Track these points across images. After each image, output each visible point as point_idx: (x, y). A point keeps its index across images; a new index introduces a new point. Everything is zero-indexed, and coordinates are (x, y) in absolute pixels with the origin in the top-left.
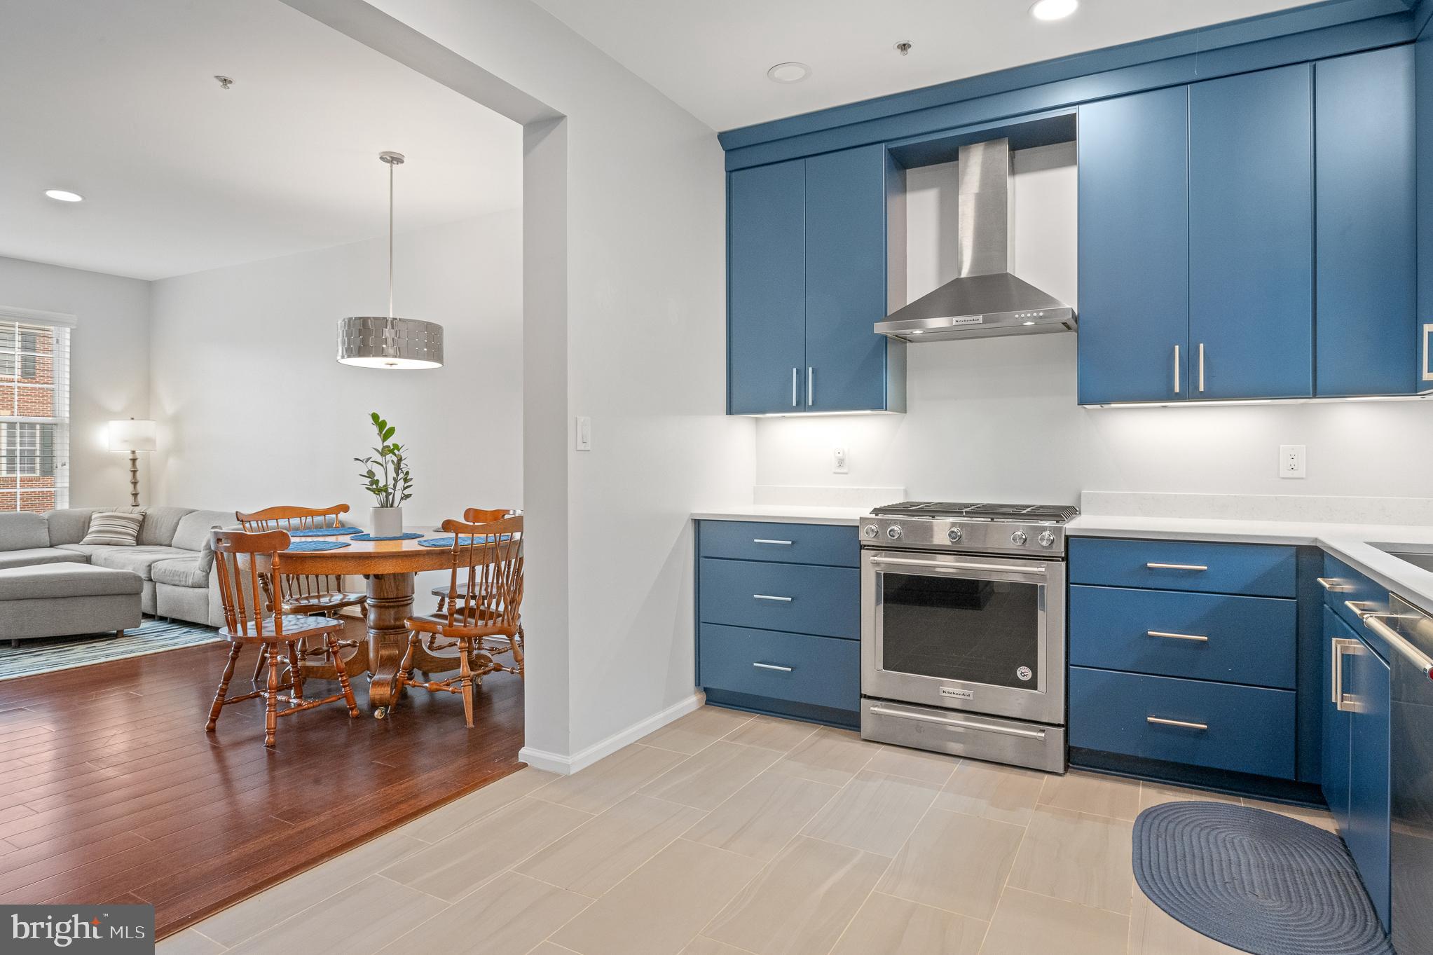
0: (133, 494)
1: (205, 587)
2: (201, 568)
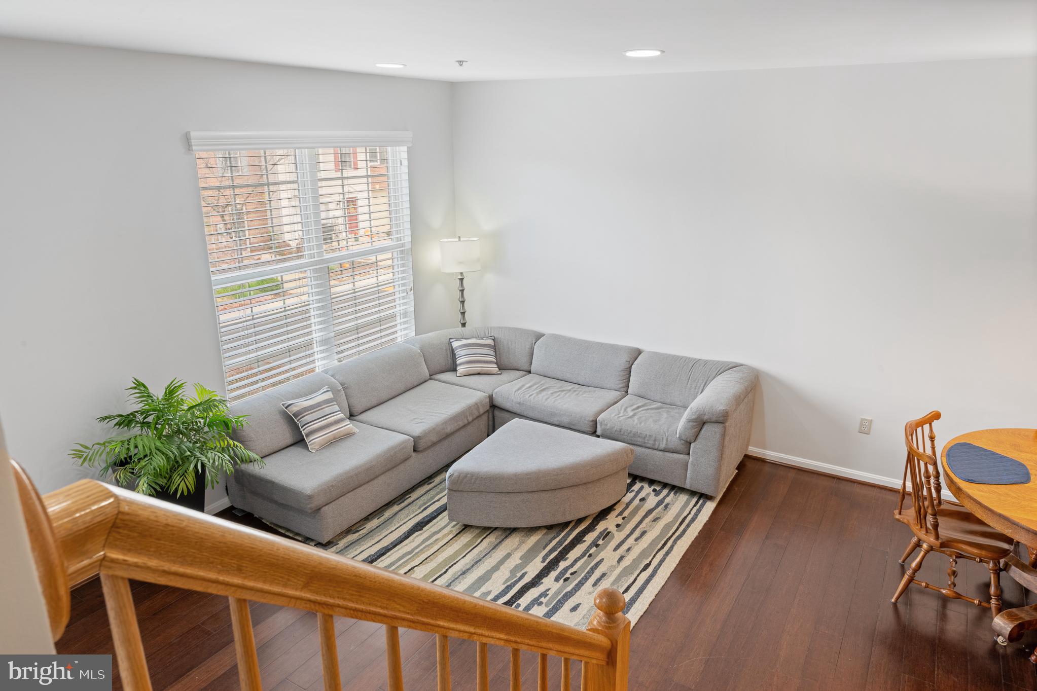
0: (461, 313)
1: (682, 454)
2: (683, 438)
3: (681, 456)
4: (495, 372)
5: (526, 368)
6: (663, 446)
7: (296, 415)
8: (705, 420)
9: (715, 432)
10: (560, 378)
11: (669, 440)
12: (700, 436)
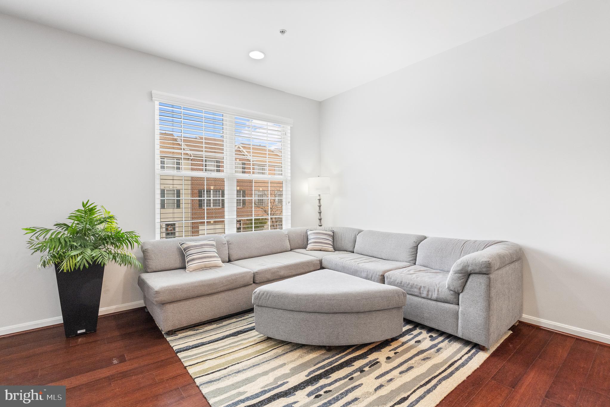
0: (319, 219)
1: (453, 304)
2: (452, 288)
3: (452, 306)
4: (330, 250)
5: (351, 249)
6: (435, 296)
7: (185, 250)
8: (469, 271)
9: (480, 283)
10: (371, 255)
11: (440, 290)
12: (467, 286)
